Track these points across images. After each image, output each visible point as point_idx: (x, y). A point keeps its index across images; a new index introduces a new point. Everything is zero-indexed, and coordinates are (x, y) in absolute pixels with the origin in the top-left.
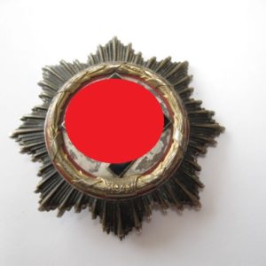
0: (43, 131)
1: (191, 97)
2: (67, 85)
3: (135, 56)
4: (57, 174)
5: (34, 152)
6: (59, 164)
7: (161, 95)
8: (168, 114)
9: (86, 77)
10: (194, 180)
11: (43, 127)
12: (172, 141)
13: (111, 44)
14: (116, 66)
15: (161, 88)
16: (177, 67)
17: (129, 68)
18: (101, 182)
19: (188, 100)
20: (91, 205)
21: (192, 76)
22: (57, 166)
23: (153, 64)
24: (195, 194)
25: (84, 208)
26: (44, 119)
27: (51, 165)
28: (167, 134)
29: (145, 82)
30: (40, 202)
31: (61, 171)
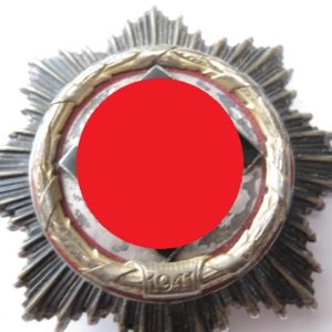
0: (25, 175)
1: (292, 108)
2: (69, 90)
3: (191, 36)
4: (52, 253)
5: (11, 213)
6: (54, 238)
7: (242, 105)
8: (254, 139)
9: (103, 75)
10: (304, 259)
11: (27, 167)
12: (264, 190)
13: (148, 17)
14: (158, 53)
15: (240, 92)
16: (266, 54)
17: (181, 55)
18: (135, 270)
19: (289, 113)
20: (116, 311)
21: (292, 71)
22: (53, 241)
23: (222, 50)
24: (307, 283)
25: (104, 316)
26: (28, 153)
27: (43, 238)
28: (255, 176)
29: (212, 82)
30: (25, 304)
31: (60, 251)
